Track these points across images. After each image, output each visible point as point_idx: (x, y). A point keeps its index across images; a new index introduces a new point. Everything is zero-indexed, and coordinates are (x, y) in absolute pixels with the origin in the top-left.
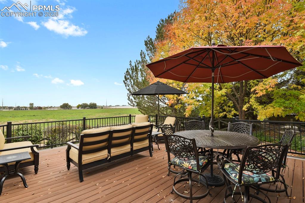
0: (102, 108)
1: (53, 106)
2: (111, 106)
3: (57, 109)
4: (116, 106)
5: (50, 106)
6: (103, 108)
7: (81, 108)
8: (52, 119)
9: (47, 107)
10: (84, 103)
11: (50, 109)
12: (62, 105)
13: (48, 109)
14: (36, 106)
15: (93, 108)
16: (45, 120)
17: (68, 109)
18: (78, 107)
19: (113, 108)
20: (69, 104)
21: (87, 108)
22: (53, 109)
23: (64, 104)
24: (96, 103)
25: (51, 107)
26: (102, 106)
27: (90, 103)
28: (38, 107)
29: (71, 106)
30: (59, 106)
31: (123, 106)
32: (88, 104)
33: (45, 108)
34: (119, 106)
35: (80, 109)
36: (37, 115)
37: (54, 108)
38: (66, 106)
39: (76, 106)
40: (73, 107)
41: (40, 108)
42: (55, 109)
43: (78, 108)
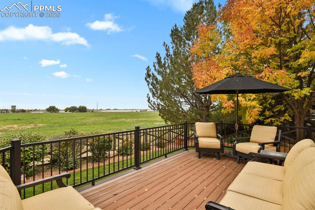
0: (92, 112)
1: (38, 109)
2: (101, 109)
3: (42, 112)
4: (106, 110)
5: (34, 109)
6: (94, 111)
7: (70, 112)
8: (41, 123)
9: (31, 110)
10: (73, 106)
11: (34, 113)
12: (48, 107)
13: (32, 113)
14: (19, 109)
15: (82, 112)
16: (33, 125)
17: (55, 112)
18: (66, 110)
19: (104, 112)
20: (56, 107)
21: (76, 112)
22: (37, 113)
23: (50, 107)
24: (86, 106)
25: (36, 110)
26: (92, 109)
27: (79, 106)
28: (20, 109)
29: (59, 109)
30: (45, 109)
31: (114, 109)
32: (78, 107)
33: (29, 111)
34: (110, 109)
35: (68, 112)
36: (22, 119)
37: (38, 111)
38: (52, 109)
39: (64, 109)
40: (61, 110)
41: (23, 111)
42: (40, 112)
43: (66, 112)
